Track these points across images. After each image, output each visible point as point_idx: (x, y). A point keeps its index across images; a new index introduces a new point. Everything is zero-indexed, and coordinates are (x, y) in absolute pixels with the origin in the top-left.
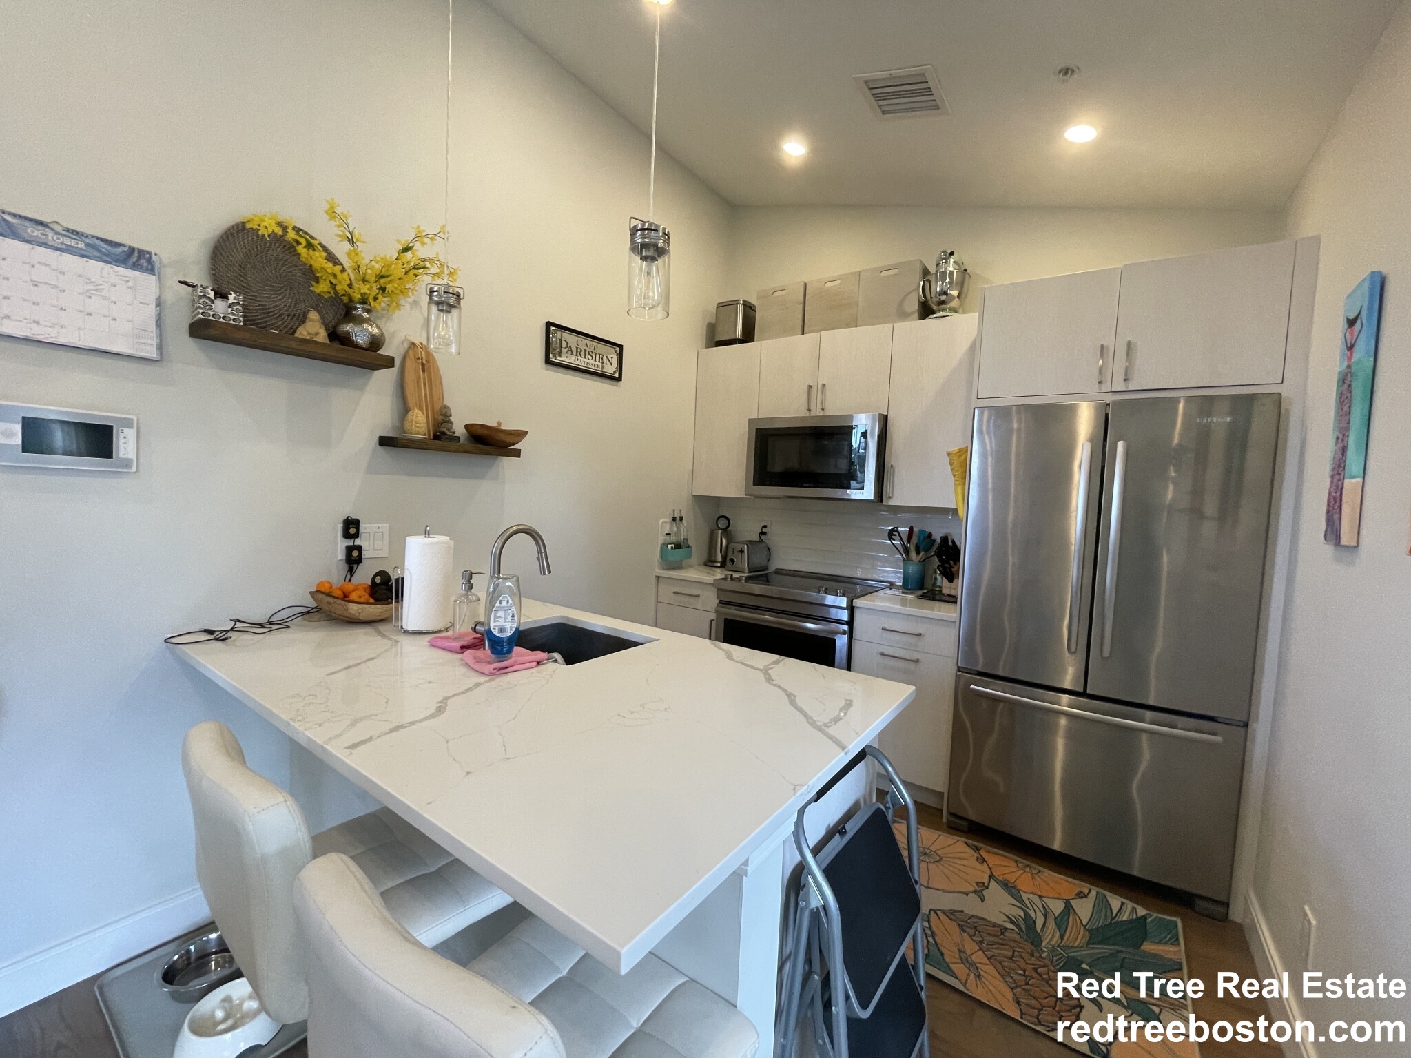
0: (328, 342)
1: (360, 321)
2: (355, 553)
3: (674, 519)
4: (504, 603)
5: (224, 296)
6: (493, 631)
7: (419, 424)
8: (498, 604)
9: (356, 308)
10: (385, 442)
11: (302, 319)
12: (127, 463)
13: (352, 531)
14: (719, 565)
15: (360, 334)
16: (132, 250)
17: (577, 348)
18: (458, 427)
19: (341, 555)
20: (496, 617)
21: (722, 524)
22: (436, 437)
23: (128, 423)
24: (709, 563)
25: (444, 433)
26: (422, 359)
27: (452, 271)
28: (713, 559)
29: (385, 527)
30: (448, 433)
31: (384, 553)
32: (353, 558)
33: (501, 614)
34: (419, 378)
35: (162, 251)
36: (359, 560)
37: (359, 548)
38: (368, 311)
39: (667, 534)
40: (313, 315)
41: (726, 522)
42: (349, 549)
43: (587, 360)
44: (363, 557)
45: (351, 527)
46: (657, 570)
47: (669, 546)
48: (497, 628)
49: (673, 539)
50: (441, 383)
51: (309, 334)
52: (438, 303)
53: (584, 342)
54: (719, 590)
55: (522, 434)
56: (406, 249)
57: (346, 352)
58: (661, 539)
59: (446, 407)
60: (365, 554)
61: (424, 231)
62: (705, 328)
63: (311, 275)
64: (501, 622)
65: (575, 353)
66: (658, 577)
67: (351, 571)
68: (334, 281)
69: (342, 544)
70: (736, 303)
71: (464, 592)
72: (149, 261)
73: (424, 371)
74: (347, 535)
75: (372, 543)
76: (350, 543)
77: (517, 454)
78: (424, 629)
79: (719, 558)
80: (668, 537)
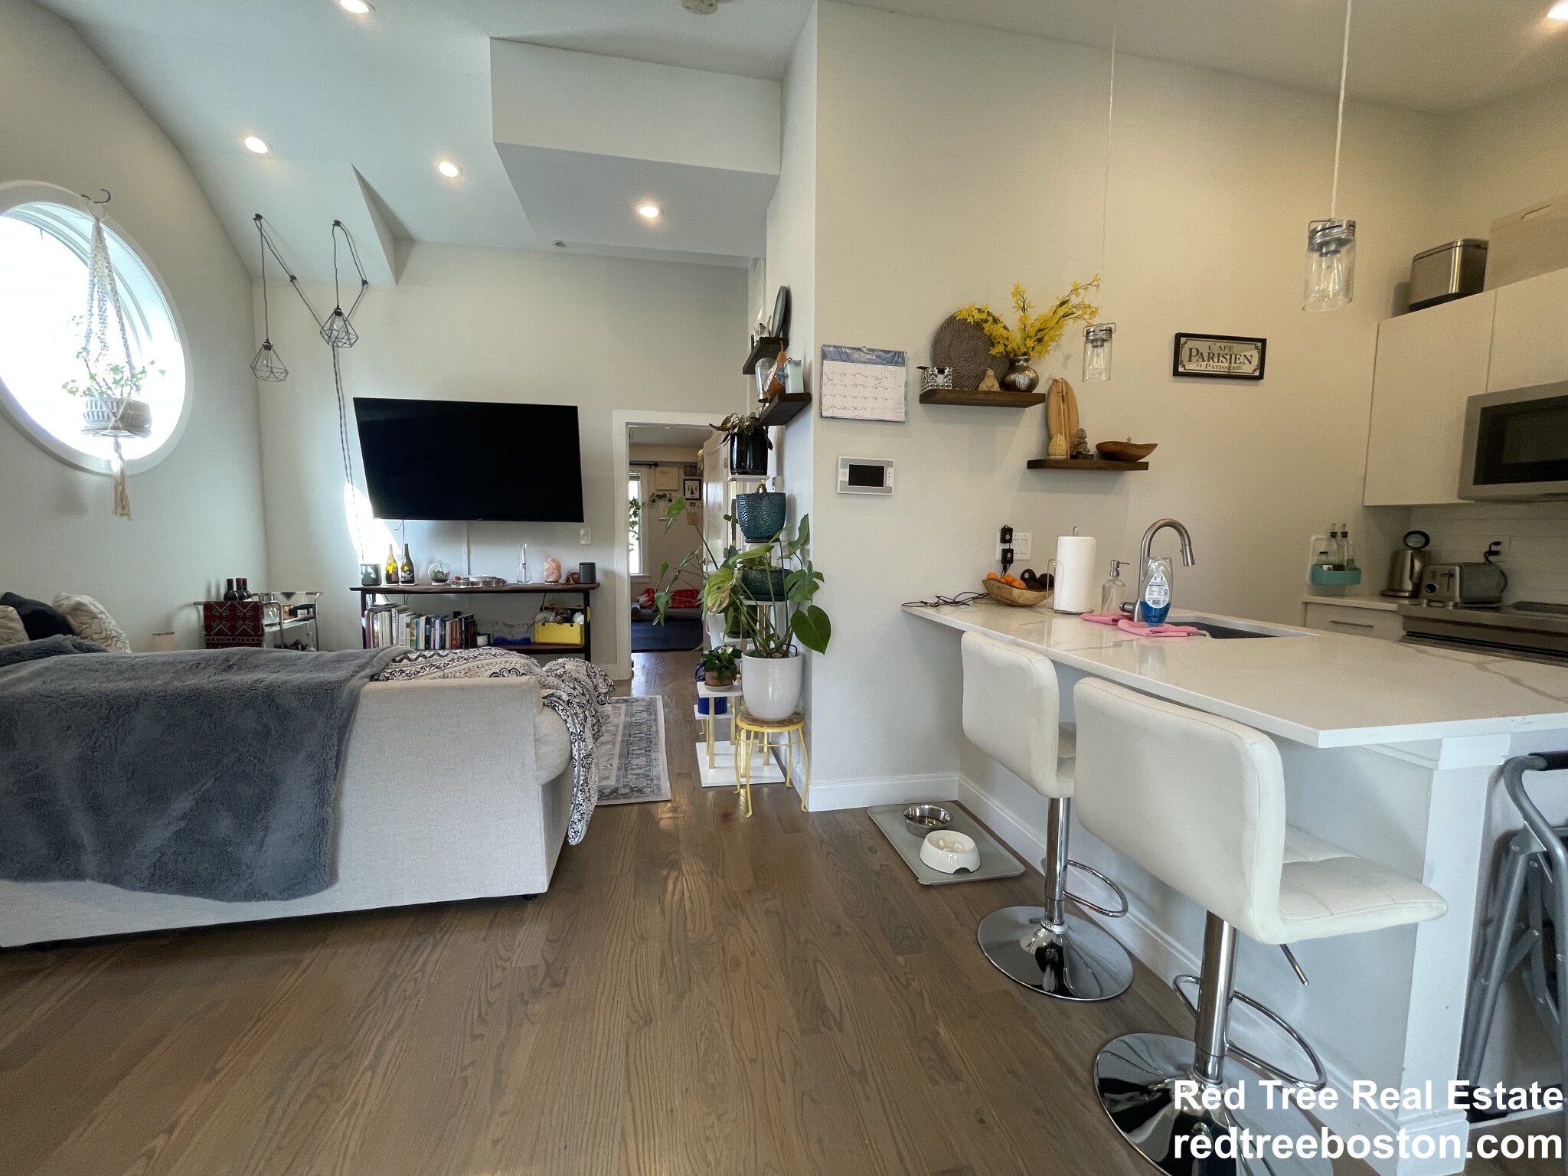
0: (999, 390)
1: (1023, 369)
2: (1009, 555)
3: (1334, 535)
4: (1159, 580)
5: (941, 371)
6: (1147, 602)
7: (1060, 447)
8: (1153, 580)
9: (1019, 361)
10: (1033, 465)
11: (982, 377)
12: (889, 490)
13: (1008, 537)
14: (1407, 594)
15: (1021, 379)
16: (895, 352)
17: (1209, 354)
18: (1091, 445)
19: (999, 556)
20: (1151, 591)
21: (1413, 542)
22: (1073, 457)
23: (890, 464)
24: (1391, 592)
25: (1080, 453)
26: (1062, 392)
27: (1094, 309)
28: (1397, 587)
29: (1029, 535)
30: (1084, 453)
31: (1028, 557)
32: (1007, 558)
33: (1155, 588)
34: (1060, 408)
35: (909, 353)
36: (1011, 561)
37: (1011, 551)
38: (1027, 360)
39: (1321, 553)
40: (990, 372)
41: (1423, 539)
42: (1005, 552)
43: (1222, 364)
44: (1014, 559)
45: (1006, 534)
46: (1305, 595)
47: (1325, 567)
48: (1151, 601)
49: (1333, 559)
50: (1077, 411)
51: (988, 387)
52: (1092, 341)
54: (1407, 618)
55: (1150, 447)
56: (1063, 304)
57: (1008, 396)
58: (1312, 559)
59: (1082, 430)
60: (1015, 557)
61: (1081, 283)
63: (991, 342)
64: (1155, 596)
65: (1206, 358)
66: (1306, 603)
67: (1005, 569)
68: (1007, 343)
69: (999, 547)
70: (1450, 247)
71: (1112, 578)
72: (903, 359)
73: (1063, 402)
74: (1004, 540)
75: (1021, 546)
76: (1007, 546)
77: (1145, 467)
78: (1074, 610)
79: (1409, 586)
80: (1323, 558)
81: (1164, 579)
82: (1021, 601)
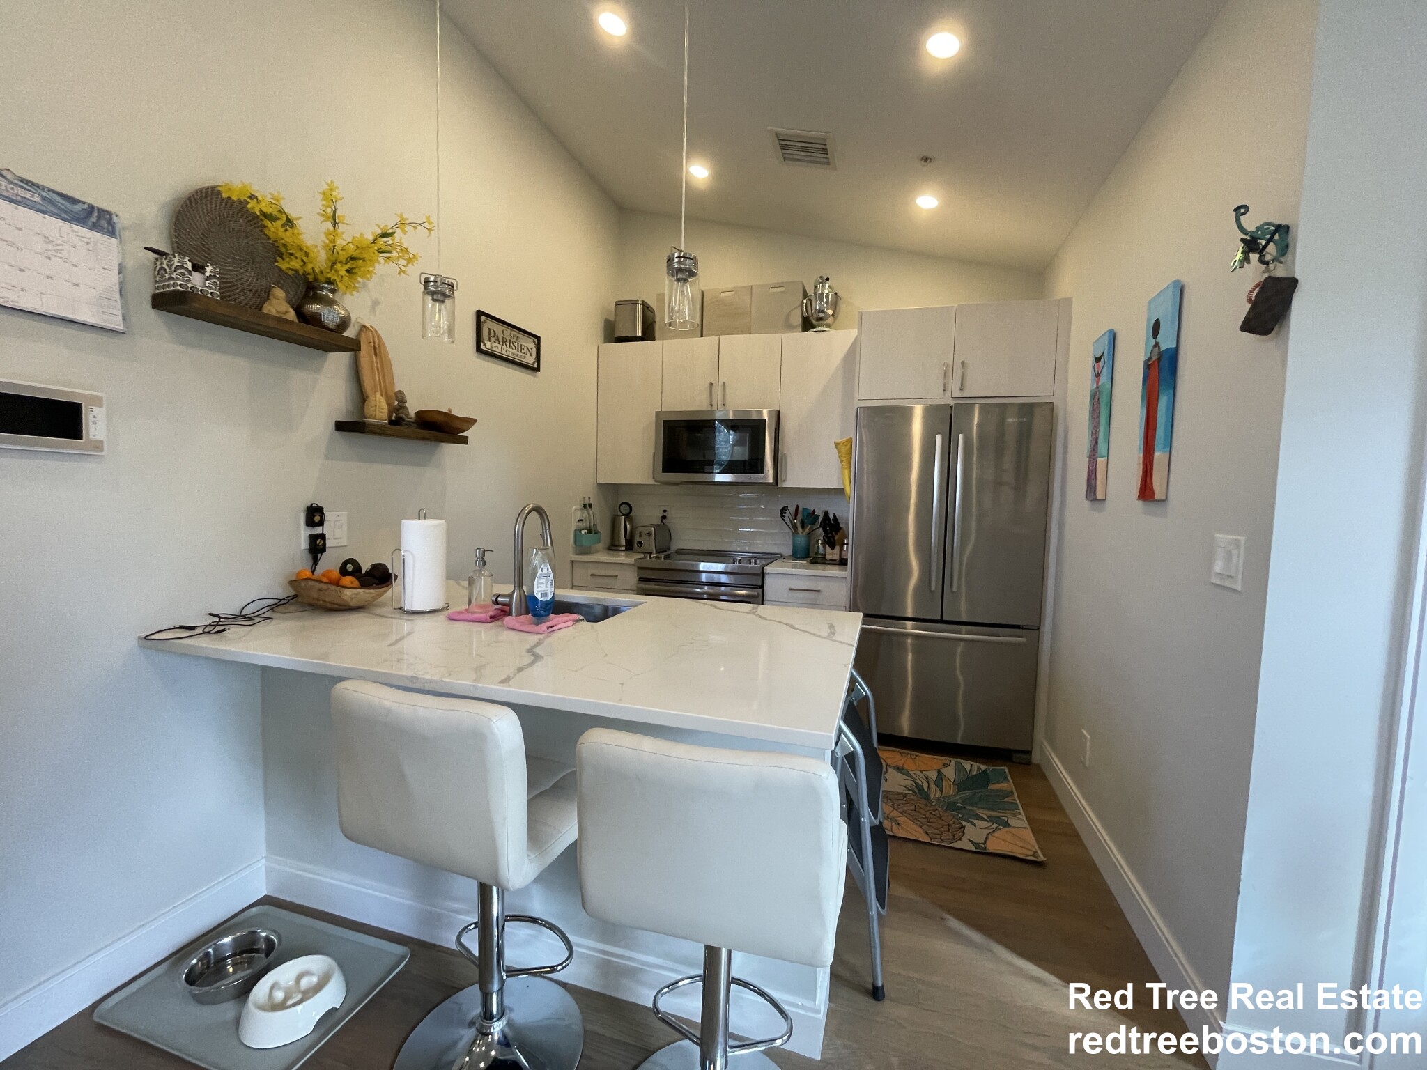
0: (297, 321)
1: (330, 303)
2: (319, 542)
3: (585, 506)
4: (545, 571)
5: (198, 268)
6: (536, 595)
7: (379, 410)
8: (540, 572)
9: (322, 289)
10: (341, 426)
11: (266, 295)
12: (98, 446)
13: (317, 519)
14: (623, 548)
15: (329, 316)
16: (92, 208)
17: (503, 338)
19: (304, 544)
20: (538, 583)
21: (625, 509)
23: (98, 401)
24: (613, 547)
25: (402, 419)
26: (374, 342)
27: (411, 256)
28: (617, 543)
29: (344, 515)
30: (407, 419)
31: (344, 542)
32: (317, 547)
33: (543, 580)
34: (373, 362)
35: (124, 218)
36: (323, 550)
37: (322, 537)
38: (333, 291)
39: (579, 520)
40: (279, 293)
41: (628, 508)
42: (313, 538)
43: (511, 350)
44: (327, 546)
45: (314, 515)
46: (571, 555)
47: (583, 532)
48: (540, 594)
49: (587, 524)
50: (391, 369)
51: (278, 312)
52: (433, 293)
53: (508, 332)
54: (640, 568)
55: (471, 422)
56: (384, 235)
57: (308, 331)
58: (574, 525)
59: (401, 392)
60: (328, 544)
61: (407, 219)
62: (603, 323)
63: (277, 250)
64: (543, 588)
65: (501, 343)
66: (572, 562)
67: (316, 561)
68: (305, 259)
69: (304, 533)
70: (634, 303)
71: (478, 568)
72: (110, 222)
73: (376, 355)
74: (310, 523)
75: (335, 530)
76: (318, 530)
77: (464, 441)
78: (428, 608)
79: (623, 542)
80: (580, 524)
81: (550, 570)
82: (352, 604)
